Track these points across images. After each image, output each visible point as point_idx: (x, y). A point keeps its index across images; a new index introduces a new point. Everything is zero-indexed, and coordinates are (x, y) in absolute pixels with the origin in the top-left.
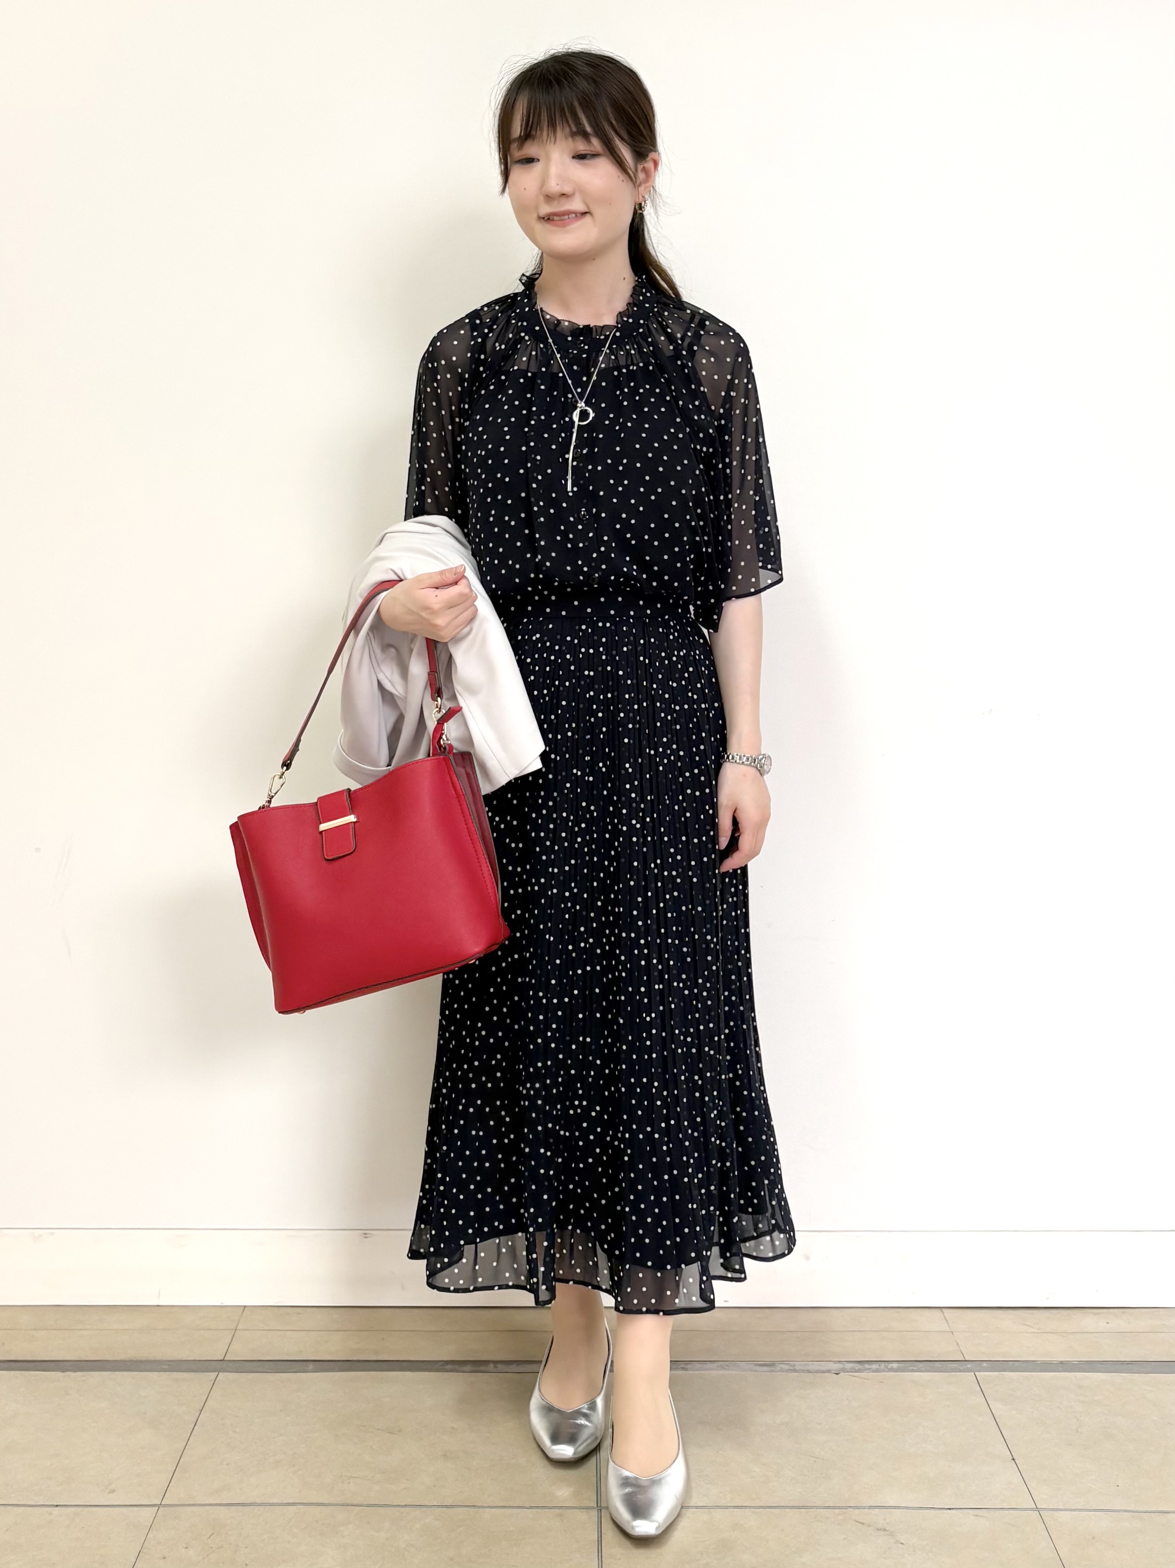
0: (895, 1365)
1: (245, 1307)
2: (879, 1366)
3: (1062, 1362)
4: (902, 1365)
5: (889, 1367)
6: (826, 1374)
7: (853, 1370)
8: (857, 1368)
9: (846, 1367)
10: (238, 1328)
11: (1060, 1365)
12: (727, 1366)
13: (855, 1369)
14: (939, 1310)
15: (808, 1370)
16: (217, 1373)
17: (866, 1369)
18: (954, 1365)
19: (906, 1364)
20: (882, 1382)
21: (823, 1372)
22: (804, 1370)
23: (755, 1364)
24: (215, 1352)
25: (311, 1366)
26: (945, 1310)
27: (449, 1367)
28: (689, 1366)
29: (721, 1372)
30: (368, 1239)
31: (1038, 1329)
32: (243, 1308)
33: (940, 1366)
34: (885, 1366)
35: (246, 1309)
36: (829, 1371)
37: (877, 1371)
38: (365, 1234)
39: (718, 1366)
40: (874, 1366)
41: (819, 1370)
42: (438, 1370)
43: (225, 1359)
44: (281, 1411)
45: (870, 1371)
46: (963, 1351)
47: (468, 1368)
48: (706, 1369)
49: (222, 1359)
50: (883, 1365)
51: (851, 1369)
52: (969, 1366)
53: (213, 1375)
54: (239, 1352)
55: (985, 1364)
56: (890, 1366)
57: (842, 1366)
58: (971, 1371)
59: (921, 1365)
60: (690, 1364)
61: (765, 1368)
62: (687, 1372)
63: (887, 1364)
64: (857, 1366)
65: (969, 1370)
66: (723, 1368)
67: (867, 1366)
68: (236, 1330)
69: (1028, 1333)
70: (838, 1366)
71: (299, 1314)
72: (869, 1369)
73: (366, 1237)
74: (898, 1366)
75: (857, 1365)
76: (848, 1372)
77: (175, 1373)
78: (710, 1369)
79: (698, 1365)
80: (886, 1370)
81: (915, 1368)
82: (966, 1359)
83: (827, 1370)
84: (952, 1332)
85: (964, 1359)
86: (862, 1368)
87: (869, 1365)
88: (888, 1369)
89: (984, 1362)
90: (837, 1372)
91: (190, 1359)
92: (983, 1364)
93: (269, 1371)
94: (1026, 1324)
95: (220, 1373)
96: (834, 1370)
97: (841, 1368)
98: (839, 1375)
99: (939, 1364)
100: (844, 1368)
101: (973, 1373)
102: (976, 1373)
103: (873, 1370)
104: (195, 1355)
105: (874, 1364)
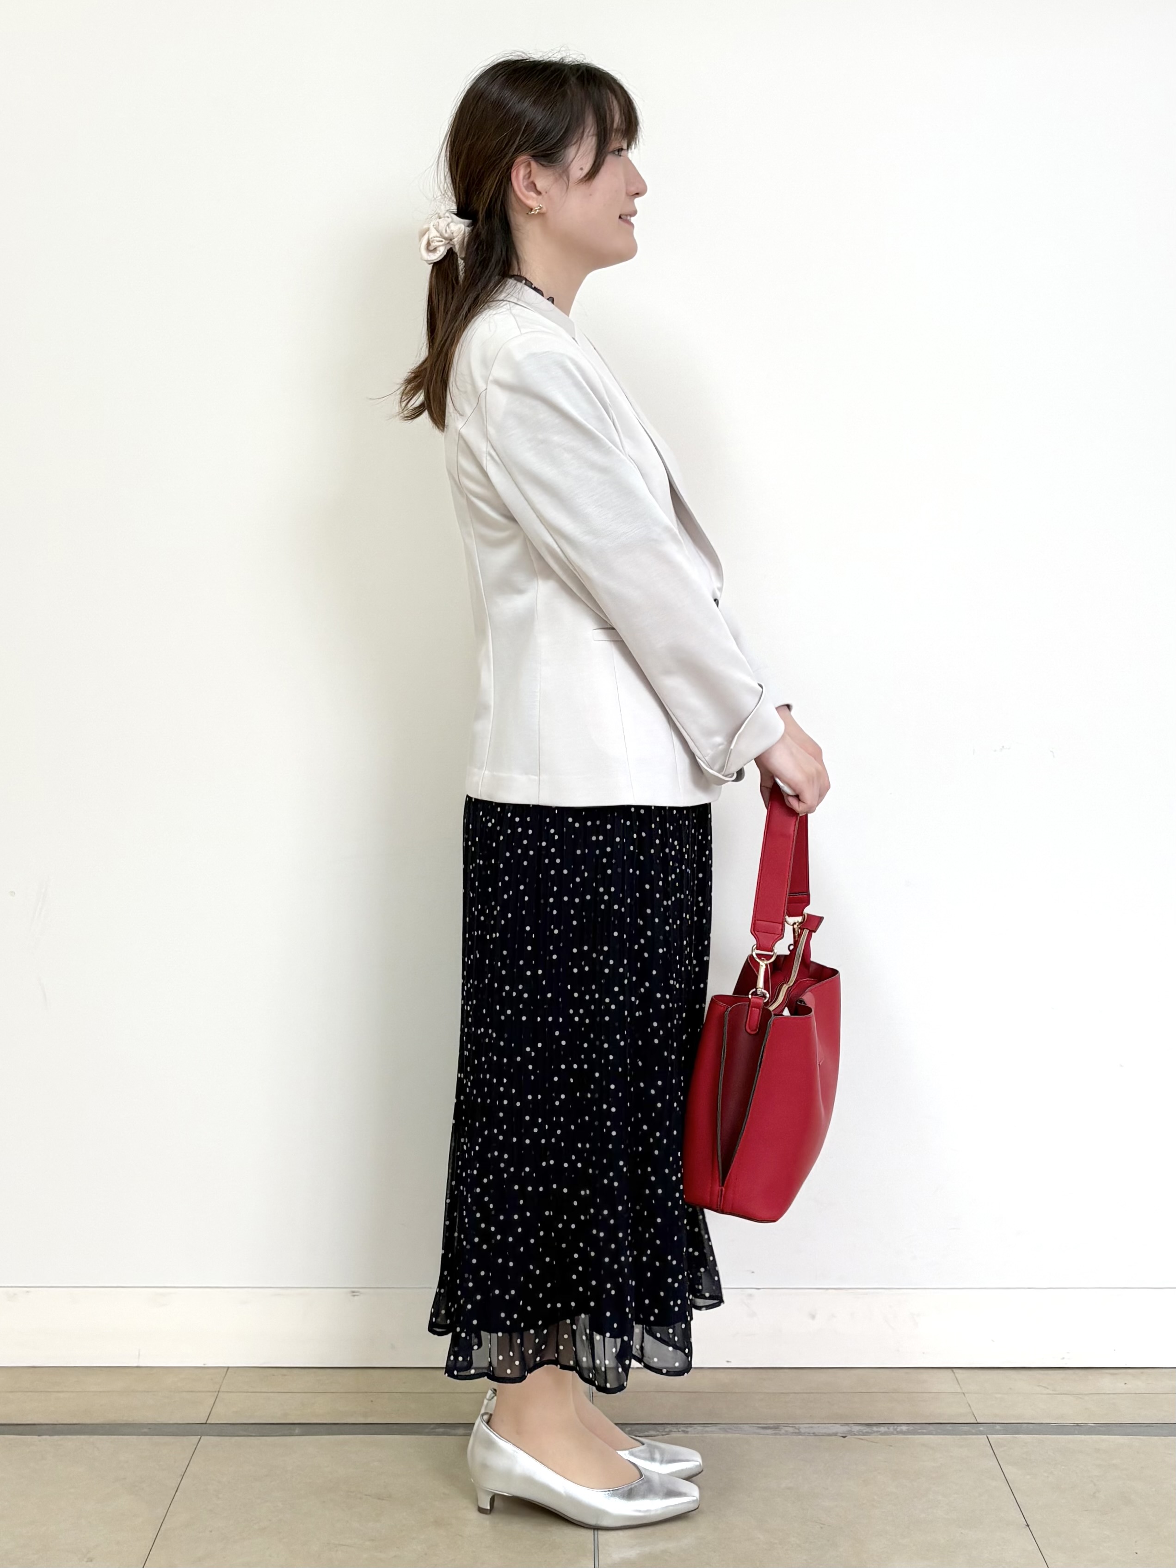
0: (904, 1428)
1: (228, 1368)
2: (888, 1429)
3: (1077, 1425)
4: (911, 1428)
5: (898, 1430)
6: (833, 1437)
7: (861, 1433)
8: (864, 1431)
9: (853, 1430)
10: (222, 1389)
11: (1075, 1427)
12: (730, 1429)
13: (862, 1432)
14: (950, 1370)
15: (814, 1433)
16: (199, 1437)
17: (875, 1432)
18: (966, 1428)
19: (916, 1427)
20: (891, 1446)
21: (829, 1435)
22: (809, 1433)
23: (759, 1427)
24: (197, 1415)
25: (297, 1430)
26: (954, 1370)
27: (441, 1430)
28: (689, 1429)
29: (722, 1435)
30: (356, 1297)
31: (1053, 1390)
32: (226, 1370)
33: (950, 1428)
34: (893, 1429)
35: (229, 1370)
36: (835, 1434)
37: (885, 1434)
38: (353, 1292)
39: (720, 1429)
40: (883, 1429)
41: (825, 1433)
42: (429, 1434)
43: (208, 1422)
44: (266, 1476)
45: (879, 1433)
46: (975, 1413)
48: (707, 1432)
49: (204, 1422)
50: (891, 1428)
51: (859, 1431)
52: (981, 1429)
53: (195, 1439)
54: (223, 1414)
55: (998, 1427)
56: (899, 1429)
57: (850, 1429)
58: (984, 1434)
59: (931, 1427)
60: (691, 1427)
61: (769, 1431)
62: (689, 1435)
63: (896, 1427)
64: (867, 1429)
65: (981, 1433)
66: (725, 1431)
67: (875, 1429)
68: (219, 1392)
69: (1043, 1394)
70: (844, 1429)
71: (285, 1375)
72: (877, 1432)
73: (354, 1296)
74: (907, 1429)
75: (865, 1428)
76: (855, 1435)
77: (156, 1437)
78: (712, 1432)
79: (699, 1428)
80: (895, 1432)
81: (924, 1431)
82: (979, 1422)
83: (833, 1433)
84: (964, 1393)
85: (976, 1422)
86: (870, 1431)
87: (877, 1428)
88: (897, 1432)
89: (996, 1424)
90: (844, 1435)
91: (171, 1422)
92: (996, 1426)
93: (254, 1435)
94: (1041, 1384)
95: (202, 1437)
96: (841, 1433)
97: (848, 1431)
98: (846, 1438)
99: (950, 1427)
100: (851, 1431)
101: (985, 1436)
102: (988, 1436)
103: (882, 1433)
104: (177, 1418)
105: (882, 1426)
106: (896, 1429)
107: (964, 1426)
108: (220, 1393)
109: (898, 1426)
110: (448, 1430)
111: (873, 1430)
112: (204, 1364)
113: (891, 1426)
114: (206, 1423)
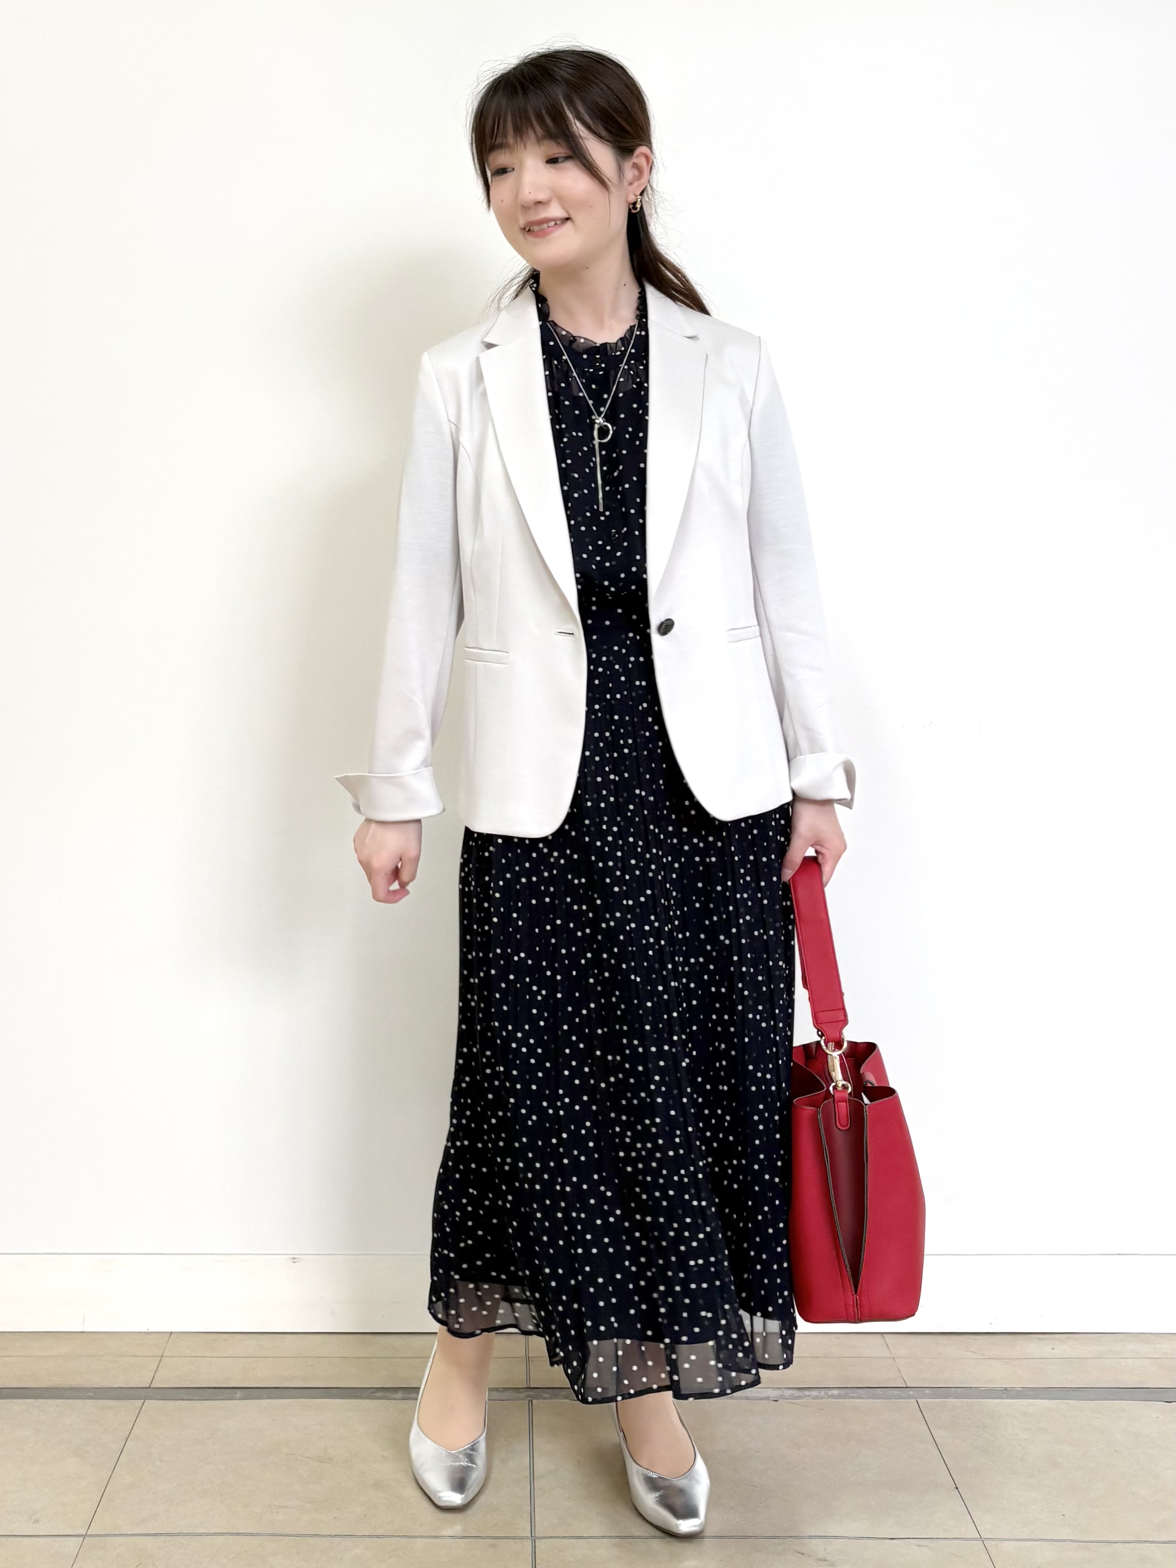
0: (835, 1392)
1: (171, 1333)
2: (819, 1393)
3: (1006, 1389)
4: (842, 1391)
5: (829, 1394)
6: (765, 1401)
7: (792, 1397)
8: (796, 1395)
9: (784, 1394)
10: (164, 1355)
11: (1004, 1391)
13: (794, 1396)
14: (880, 1336)
16: (143, 1401)
17: (806, 1396)
18: (896, 1392)
19: (847, 1391)
20: (822, 1410)
21: (762, 1399)
24: (141, 1379)
25: (239, 1394)
26: (885, 1336)
27: (379, 1394)
30: (296, 1263)
31: (981, 1355)
32: (169, 1334)
33: (881, 1393)
34: (825, 1393)
35: (172, 1335)
36: (767, 1398)
37: (816, 1397)
38: (294, 1258)
40: (814, 1393)
41: (758, 1397)
42: (368, 1398)
43: (151, 1386)
44: (209, 1439)
45: (810, 1397)
46: (904, 1378)
47: (400, 1395)
49: (148, 1386)
50: (823, 1392)
51: (789, 1396)
52: (911, 1393)
53: (139, 1403)
54: (166, 1378)
55: (927, 1391)
56: (830, 1392)
57: (782, 1393)
58: (913, 1398)
59: (861, 1391)
63: (827, 1391)
64: (797, 1393)
65: (910, 1397)
67: (806, 1393)
68: (162, 1356)
69: (972, 1359)
70: (776, 1393)
71: (226, 1340)
72: (809, 1396)
73: (294, 1262)
74: (838, 1393)
75: (797, 1392)
76: (787, 1399)
77: (101, 1401)
80: (826, 1397)
81: (855, 1395)
82: (909, 1386)
83: (766, 1397)
84: (894, 1358)
85: (906, 1386)
86: (801, 1395)
87: (808, 1392)
88: (828, 1396)
89: (926, 1389)
90: (776, 1399)
91: (115, 1386)
92: (925, 1390)
93: (196, 1398)
94: (970, 1349)
95: (146, 1401)
96: (772, 1397)
97: (780, 1395)
98: (778, 1402)
99: (881, 1391)
100: (782, 1395)
101: (915, 1400)
102: (918, 1400)
103: (812, 1398)
104: (120, 1382)
105: (815, 1391)
106: (827, 1393)
107: (894, 1390)
108: (163, 1358)
109: (829, 1390)
110: (388, 1394)
111: (804, 1395)
112: (148, 1330)
113: (822, 1390)
114: (149, 1388)
